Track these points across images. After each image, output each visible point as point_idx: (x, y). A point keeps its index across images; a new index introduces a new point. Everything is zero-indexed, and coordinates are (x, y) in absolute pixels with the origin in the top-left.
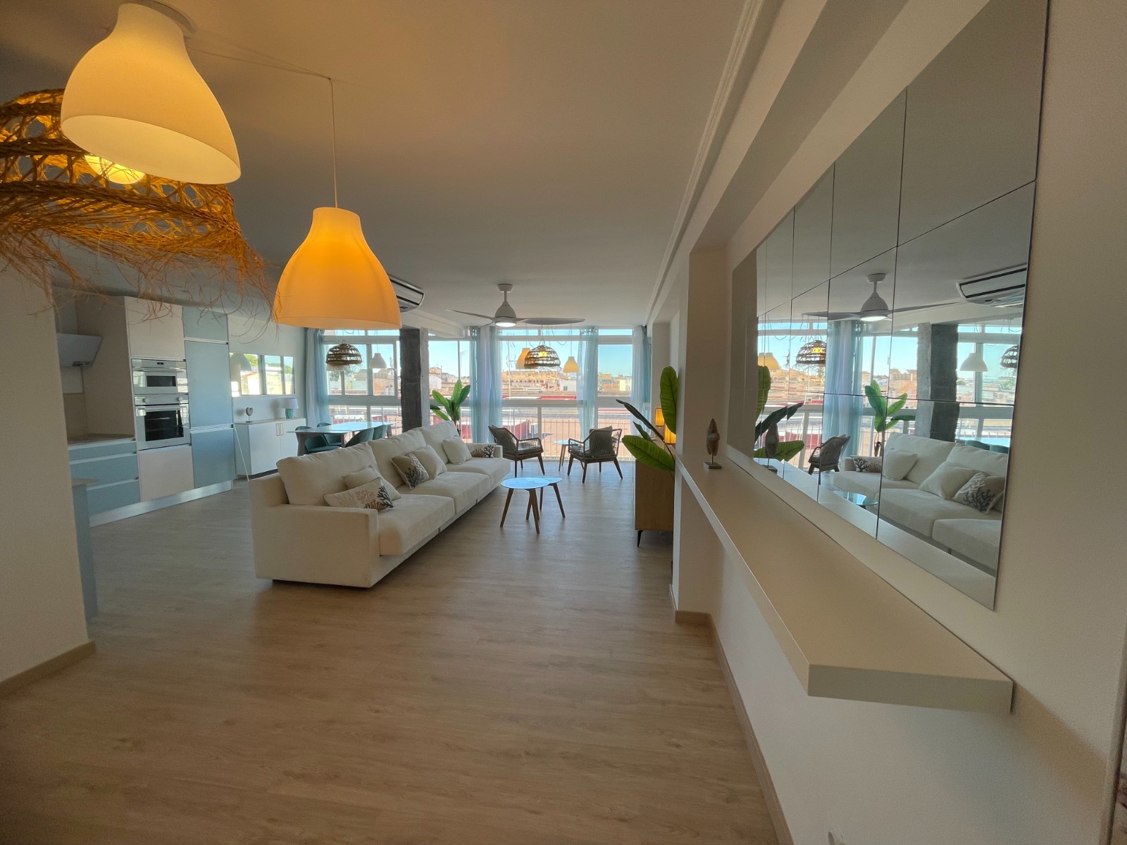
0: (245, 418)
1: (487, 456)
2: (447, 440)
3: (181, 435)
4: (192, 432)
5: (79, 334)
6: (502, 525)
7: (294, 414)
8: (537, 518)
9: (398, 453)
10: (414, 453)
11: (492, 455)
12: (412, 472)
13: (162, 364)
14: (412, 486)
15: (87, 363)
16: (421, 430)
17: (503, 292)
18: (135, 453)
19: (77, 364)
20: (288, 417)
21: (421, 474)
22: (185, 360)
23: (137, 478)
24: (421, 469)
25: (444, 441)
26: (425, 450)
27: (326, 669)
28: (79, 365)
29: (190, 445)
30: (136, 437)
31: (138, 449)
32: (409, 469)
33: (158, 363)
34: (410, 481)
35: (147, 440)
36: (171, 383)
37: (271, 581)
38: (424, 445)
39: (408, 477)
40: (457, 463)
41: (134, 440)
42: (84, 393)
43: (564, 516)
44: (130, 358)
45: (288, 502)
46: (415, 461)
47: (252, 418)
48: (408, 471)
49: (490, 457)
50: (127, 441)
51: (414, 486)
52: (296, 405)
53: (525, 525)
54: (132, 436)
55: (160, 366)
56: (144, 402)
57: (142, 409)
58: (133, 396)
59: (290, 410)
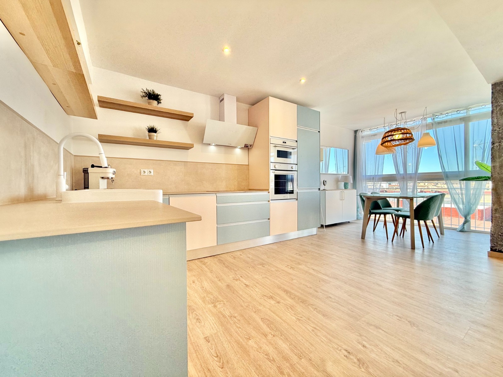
3: (293, 192)
4: (298, 191)
5: (248, 126)
7: (349, 186)
15: (251, 146)
18: (269, 201)
20: (347, 188)
22: (297, 141)
23: (269, 219)
28: (247, 147)
29: (297, 200)
30: (270, 191)
31: (271, 199)
33: (283, 142)
35: (275, 194)
36: (289, 156)
42: (248, 165)
44: (270, 137)
47: (326, 187)
50: (265, 193)
52: (350, 180)
54: (268, 190)
55: (284, 144)
56: (275, 167)
57: (274, 173)
58: (270, 163)
59: (347, 183)
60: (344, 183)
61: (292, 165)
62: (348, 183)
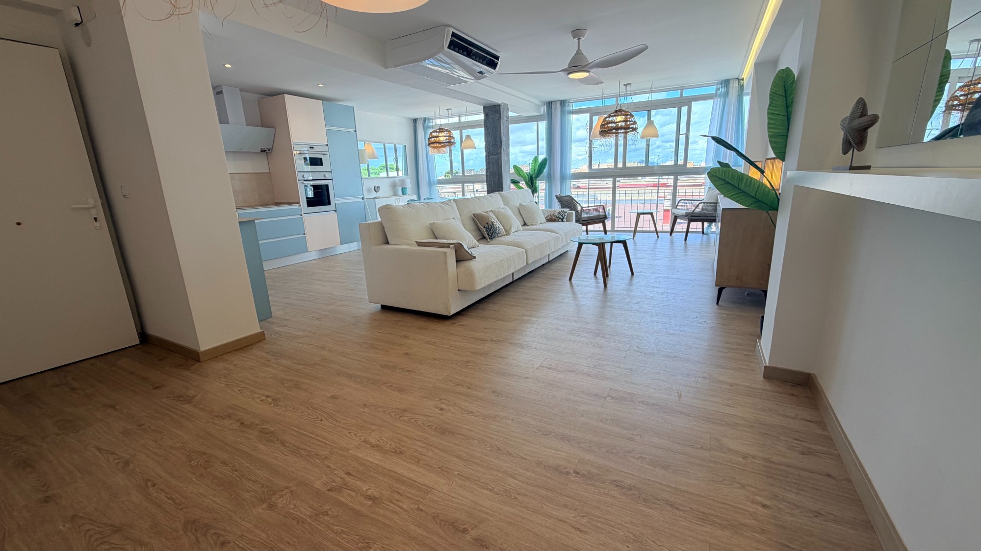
0: (374, 194)
1: (560, 220)
2: (523, 204)
3: (329, 204)
4: (336, 202)
5: (262, 127)
6: (570, 279)
7: (408, 191)
8: (605, 275)
9: (479, 211)
10: (492, 211)
11: (565, 220)
12: (490, 227)
13: (313, 148)
14: (490, 238)
15: (269, 150)
16: (500, 194)
17: (576, 40)
18: (301, 215)
19: (263, 151)
20: (403, 194)
21: (498, 229)
22: (327, 145)
23: (304, 234)
24: (498, 224)
25: (521, 204)
26: (501, 210)
27: (408, 371)
28: (264, 151)
29: (336, 211)
30: (301, 204)
31: (303, 213)
32: (487, 223)
33: (310, 148)
34: (488, 234)
35: (308, 207)
36: (319, 163)
37: (379, 306)
38: (502, 205)
39: (487, 231)
40: (532, 225)
41: (300, 205)
42: (270, 173)
43: (632, 273)
44: (292, 143)
45: (388, 243)
46: (493, 219)
47: (379, 194)
48: (486, 225)
49: (562, 221)
50: (296, 206)
51: (492, 239)
52: (409, 185)
53: (593, 280)
54: (299, 203)
55: (311, 149)
56: (304, 177)
57: (303, 183)
58: (297, 172)
59: (404, 188)
60: (401, 188)
61: (324, 173)
62: (406, 188)
